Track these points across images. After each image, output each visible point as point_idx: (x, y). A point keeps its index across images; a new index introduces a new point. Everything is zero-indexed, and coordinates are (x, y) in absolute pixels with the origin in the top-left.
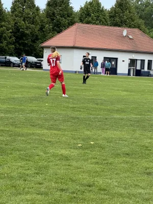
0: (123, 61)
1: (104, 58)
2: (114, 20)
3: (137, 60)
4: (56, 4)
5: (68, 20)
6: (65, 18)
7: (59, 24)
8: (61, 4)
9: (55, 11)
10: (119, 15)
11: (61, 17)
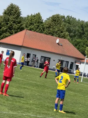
0: (54, 60)
1: (42, 56)
2: (49, 30)
3: (63, 61)
4: (11, 13)
5: (18, 26)
6: (16, 24)
7: (11, 28)
8: (14, 14)
9: (10, 18)
10: (53, 27)
11: (14, 23)
